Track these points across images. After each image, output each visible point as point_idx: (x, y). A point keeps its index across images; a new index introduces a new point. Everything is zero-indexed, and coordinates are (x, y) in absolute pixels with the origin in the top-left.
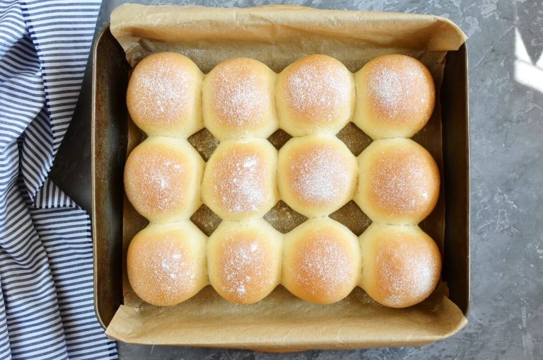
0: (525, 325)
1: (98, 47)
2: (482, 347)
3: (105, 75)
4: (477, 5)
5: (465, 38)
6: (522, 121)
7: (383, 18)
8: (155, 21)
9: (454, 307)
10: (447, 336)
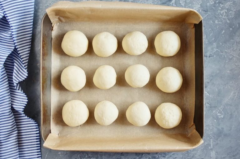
0: (212, 147)
2: (193, 157)
4: (192, 5)
5: (202, 18)
6: (211, 56)
10: (194, 147)
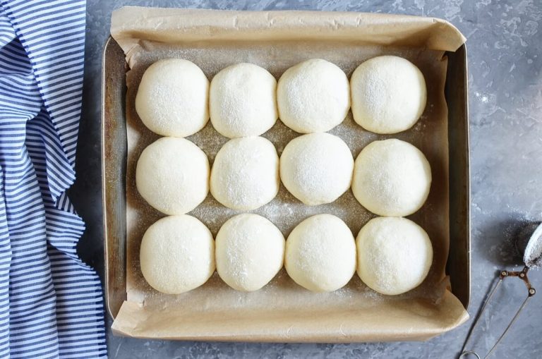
1: (106, 51)
2: (445, 349)
3: (113, 78)
4: (441, 8)
5: (464, 40)
6: (486, 123)
7: (383, 22)
8: (156, 25)
9: (455, 300)
10: (448, 329)
